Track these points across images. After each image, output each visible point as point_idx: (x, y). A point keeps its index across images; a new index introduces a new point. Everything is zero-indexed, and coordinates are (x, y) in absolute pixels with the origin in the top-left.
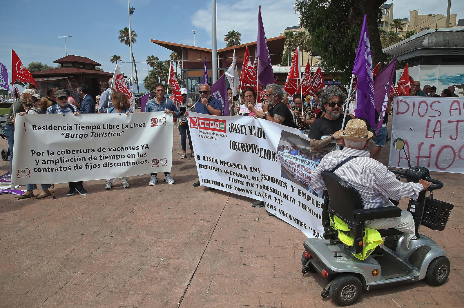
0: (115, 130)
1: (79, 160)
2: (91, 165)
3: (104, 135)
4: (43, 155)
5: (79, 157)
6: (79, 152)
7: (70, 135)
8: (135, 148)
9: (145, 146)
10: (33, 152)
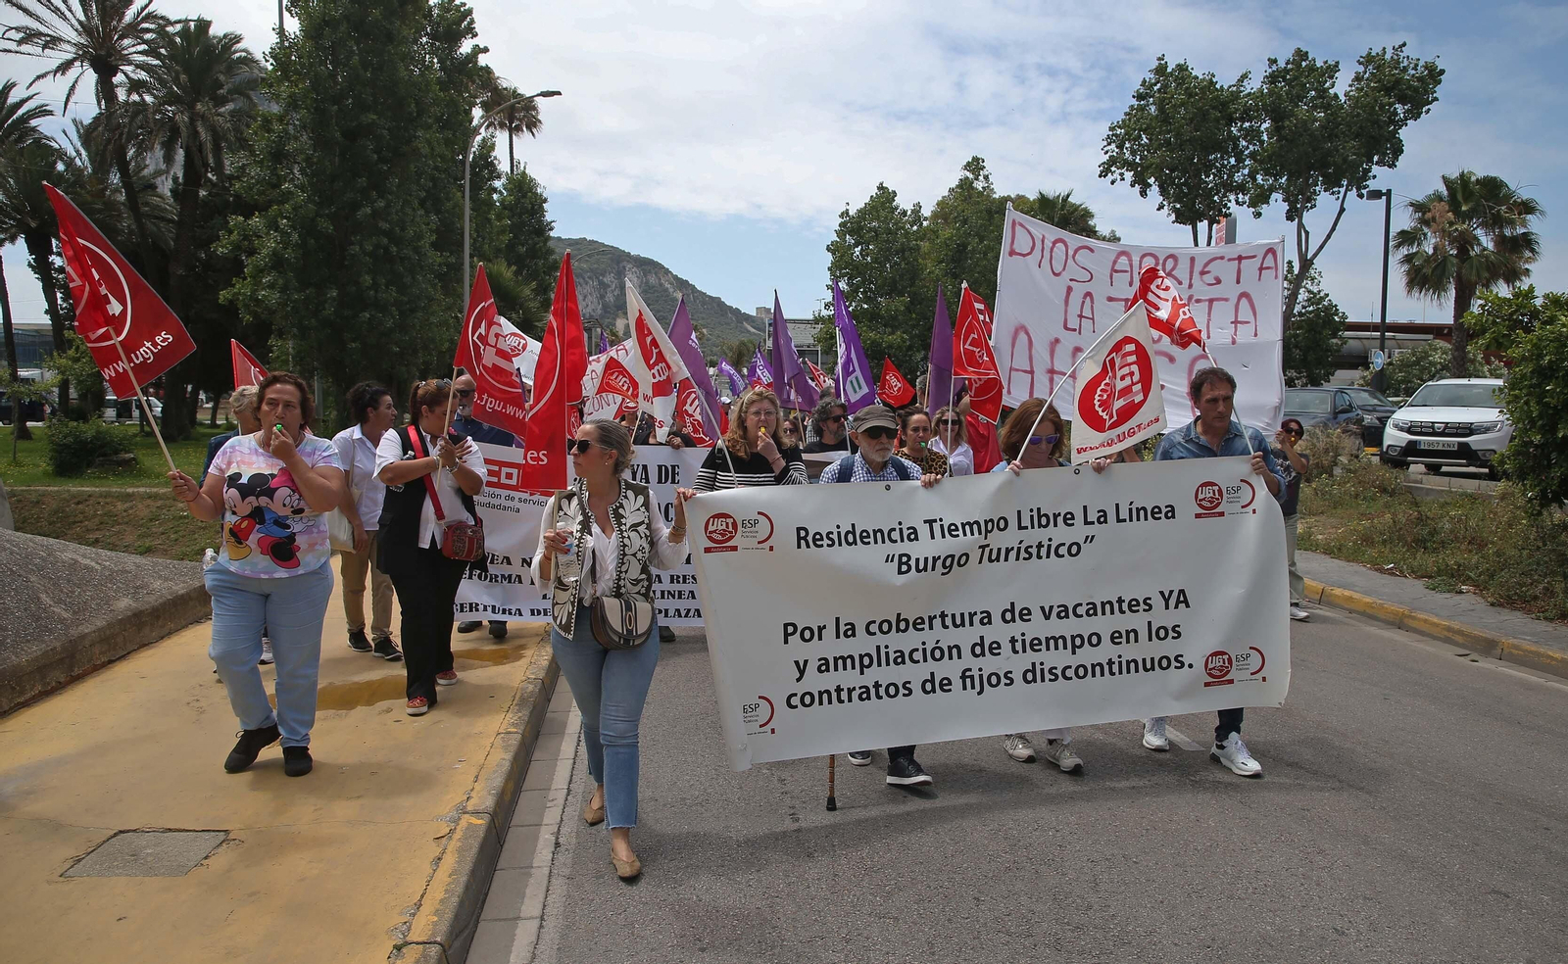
0: (1060, 534)
1: (937, 654)
2: (981, 676)
3: (1023, 554)
4: (820, 639)
5: (938, 642)
6: (937, 622)
7: (913, 563)
8: (1138, 605)
9: (1175, 594)
10: (790, 629)
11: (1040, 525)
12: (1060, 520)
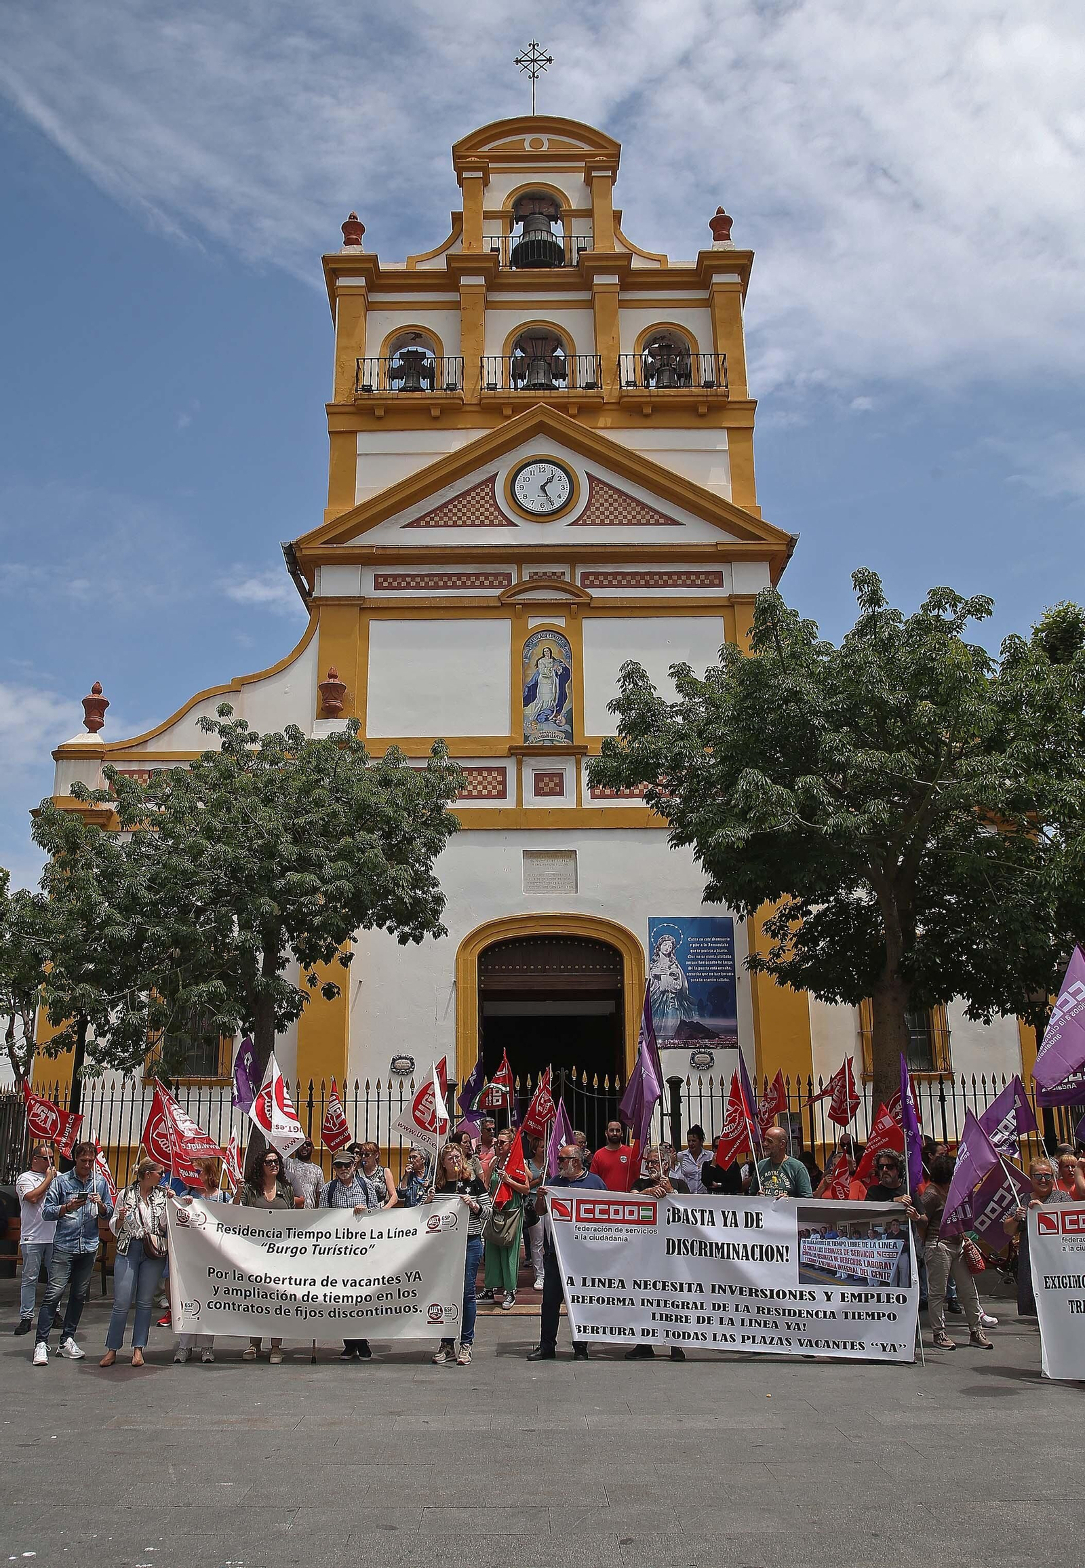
0: (357, 1243)
1: (283, 1296)
2: (306, 1311)
3: (337, 1252)
4: (226, 1278)
5: (285, 1291)
6: (287, 1281)
7: (276, 1249)
8: (393, 1280)
9: (414, 1274)
10: (212, 1270)
11: (348, 1237)
12: (358, 1235)
